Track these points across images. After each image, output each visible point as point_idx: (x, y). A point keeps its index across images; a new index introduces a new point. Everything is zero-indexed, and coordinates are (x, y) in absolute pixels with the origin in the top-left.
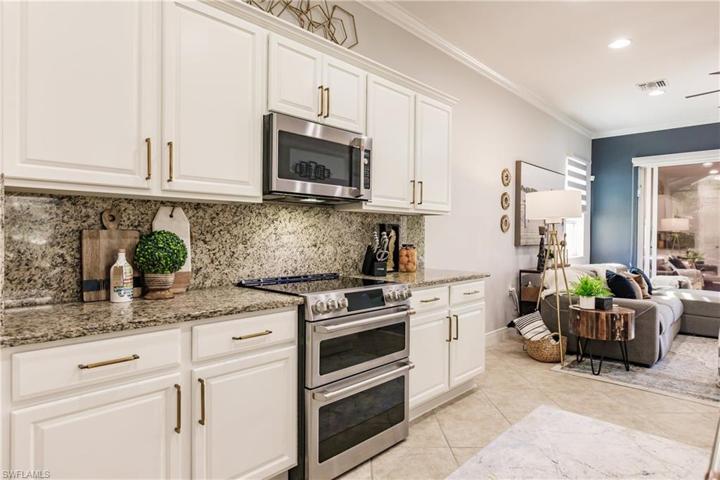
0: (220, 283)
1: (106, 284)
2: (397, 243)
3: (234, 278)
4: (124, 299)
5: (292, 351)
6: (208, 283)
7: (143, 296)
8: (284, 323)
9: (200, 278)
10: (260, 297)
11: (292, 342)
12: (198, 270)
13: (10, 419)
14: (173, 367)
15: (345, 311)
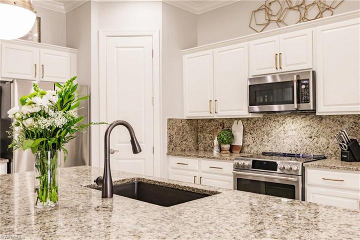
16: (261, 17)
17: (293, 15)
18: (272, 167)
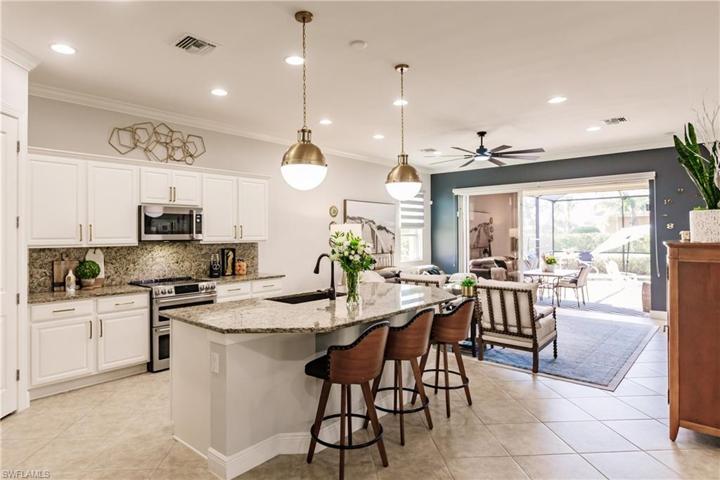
0: (121, 282)
1: (63, 284)
2: (234, 259)
3: (128, 279)
4: (72, 290)
5: (146, 311)
6: (114, 283)
7: (80, 289)
8: (142, 299)
9: (109, 280)
10: (135, 288)
11: (145, 307)
12: (108, 277)
13: (31, 328)
14: (89, 314)
15: (174, 294)
16: (126, 138)
17: (160, 151)
18: (195, 289)
